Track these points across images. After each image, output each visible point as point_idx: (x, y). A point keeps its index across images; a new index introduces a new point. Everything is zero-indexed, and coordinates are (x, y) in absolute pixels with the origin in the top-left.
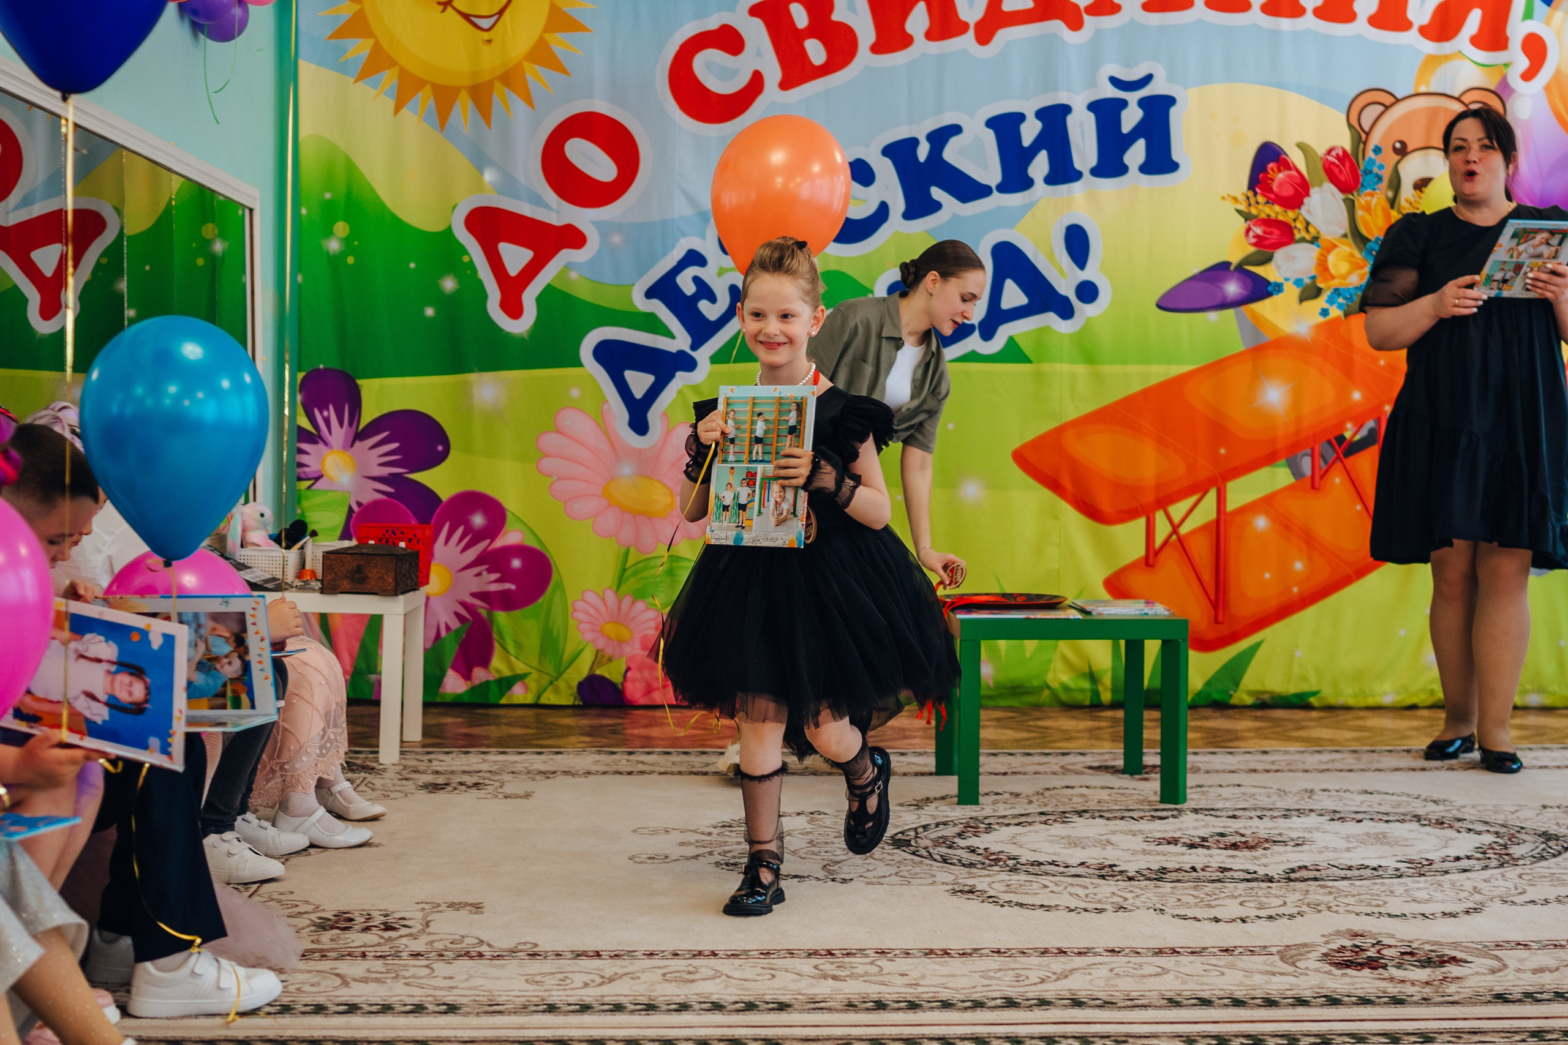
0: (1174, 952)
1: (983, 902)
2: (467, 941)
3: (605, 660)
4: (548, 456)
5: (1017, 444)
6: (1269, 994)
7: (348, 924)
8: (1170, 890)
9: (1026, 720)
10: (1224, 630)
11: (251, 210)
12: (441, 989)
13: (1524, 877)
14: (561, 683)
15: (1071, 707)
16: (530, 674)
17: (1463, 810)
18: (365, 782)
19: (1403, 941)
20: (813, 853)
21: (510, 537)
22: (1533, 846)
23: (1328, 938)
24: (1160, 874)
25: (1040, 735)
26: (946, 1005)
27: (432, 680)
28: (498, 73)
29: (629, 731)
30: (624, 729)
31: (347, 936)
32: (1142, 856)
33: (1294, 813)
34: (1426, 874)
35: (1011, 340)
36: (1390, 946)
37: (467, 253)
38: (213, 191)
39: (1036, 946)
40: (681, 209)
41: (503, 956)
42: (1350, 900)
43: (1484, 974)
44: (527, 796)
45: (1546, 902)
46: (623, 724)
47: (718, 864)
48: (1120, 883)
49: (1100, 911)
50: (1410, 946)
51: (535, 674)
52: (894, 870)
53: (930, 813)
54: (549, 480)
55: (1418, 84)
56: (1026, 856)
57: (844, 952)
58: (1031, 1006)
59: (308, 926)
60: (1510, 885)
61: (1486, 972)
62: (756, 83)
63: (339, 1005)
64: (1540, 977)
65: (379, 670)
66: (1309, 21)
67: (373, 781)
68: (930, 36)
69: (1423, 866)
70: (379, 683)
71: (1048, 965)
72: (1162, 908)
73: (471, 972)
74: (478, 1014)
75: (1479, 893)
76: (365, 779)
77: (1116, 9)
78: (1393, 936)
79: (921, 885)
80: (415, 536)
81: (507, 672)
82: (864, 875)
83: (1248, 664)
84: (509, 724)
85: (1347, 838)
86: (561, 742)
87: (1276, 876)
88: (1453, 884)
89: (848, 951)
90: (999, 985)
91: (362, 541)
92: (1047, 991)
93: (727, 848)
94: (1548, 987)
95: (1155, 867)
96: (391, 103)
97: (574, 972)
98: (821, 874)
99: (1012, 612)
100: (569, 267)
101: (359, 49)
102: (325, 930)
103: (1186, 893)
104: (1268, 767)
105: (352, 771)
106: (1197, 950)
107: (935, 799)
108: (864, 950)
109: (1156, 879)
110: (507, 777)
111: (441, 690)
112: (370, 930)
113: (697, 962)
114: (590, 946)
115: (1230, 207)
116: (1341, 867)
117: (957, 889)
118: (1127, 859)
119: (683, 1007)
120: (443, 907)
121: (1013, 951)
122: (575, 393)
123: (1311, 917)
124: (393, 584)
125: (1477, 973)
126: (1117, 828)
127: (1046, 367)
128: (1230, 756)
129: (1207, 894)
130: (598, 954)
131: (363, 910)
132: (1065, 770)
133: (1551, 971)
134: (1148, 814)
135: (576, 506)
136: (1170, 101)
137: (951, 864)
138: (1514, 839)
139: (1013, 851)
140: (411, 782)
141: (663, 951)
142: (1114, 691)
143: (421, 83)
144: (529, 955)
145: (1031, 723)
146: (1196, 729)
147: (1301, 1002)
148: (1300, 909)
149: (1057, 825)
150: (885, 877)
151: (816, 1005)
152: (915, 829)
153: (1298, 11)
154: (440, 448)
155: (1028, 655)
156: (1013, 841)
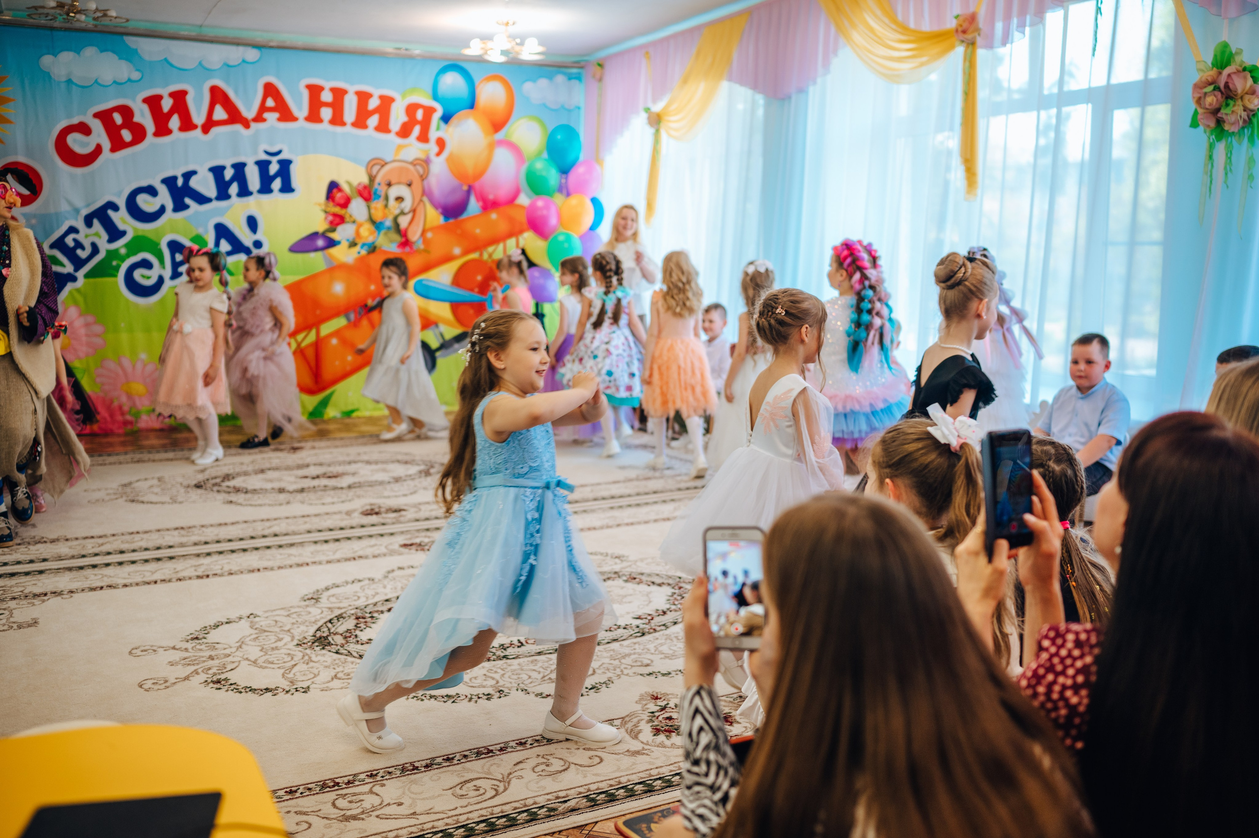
0: (309, 516)
1: (236, 505)
2: (37, 538)
6: (341, 526)
8: (306, 495)
10: (320, 386)
19: (388, 505)
20: (164, 494)
23: (362, 506)
24: (302, 490)
26: (230, 541)
32: (294, 483)
33: (352, 462)
34: (399, 481)
36: (383, 507)
39: (259, 518)
40: (65, 207)
41: (53, 541)
42: (371, 493)
47: (126, 501)
48: (287, 494)
49: (281, 505)
50: (390, 506)
52: (199, 496)
53: (208, 474)
55: (395, 156)
56: (250, 487)
58: (260, 538)
61: (414, 512)
62: (99, 149)
64: (431, 513)
68: (180, 129)
69: (398, 479)
71: (264, 524)
72: (304, 501)
73: (46, 547)
77: (265, 120)
78: (385, 503)
79: (212, 501)
82: (188, 500)
83: (330, 400)
85: (371, 471)
87: (345, 487)
88: (408, 484)
89: (189, 526)
90: (247, 533)
95: (300, 487)
103: (312, 495)
104: (342, 445)
106: (317, 514)
108: (195, 526)
113: (133, 536)
114: (88, 534)
115: (318, 206)
116: (369, 482)
117: (226, 501)
118: (289, 485)
119: (134, 551)
121: (251, 521)
123: (356, 500)
126: (281, 474)
128: (327, 441)
129: (320, 495)
136: (290, 162)
137: (221, 492)
139: (245, 485)
141: (118, 533)
147: (352, 528)
148: (353, 497)
151: (182, 545)
156: (244, 481)
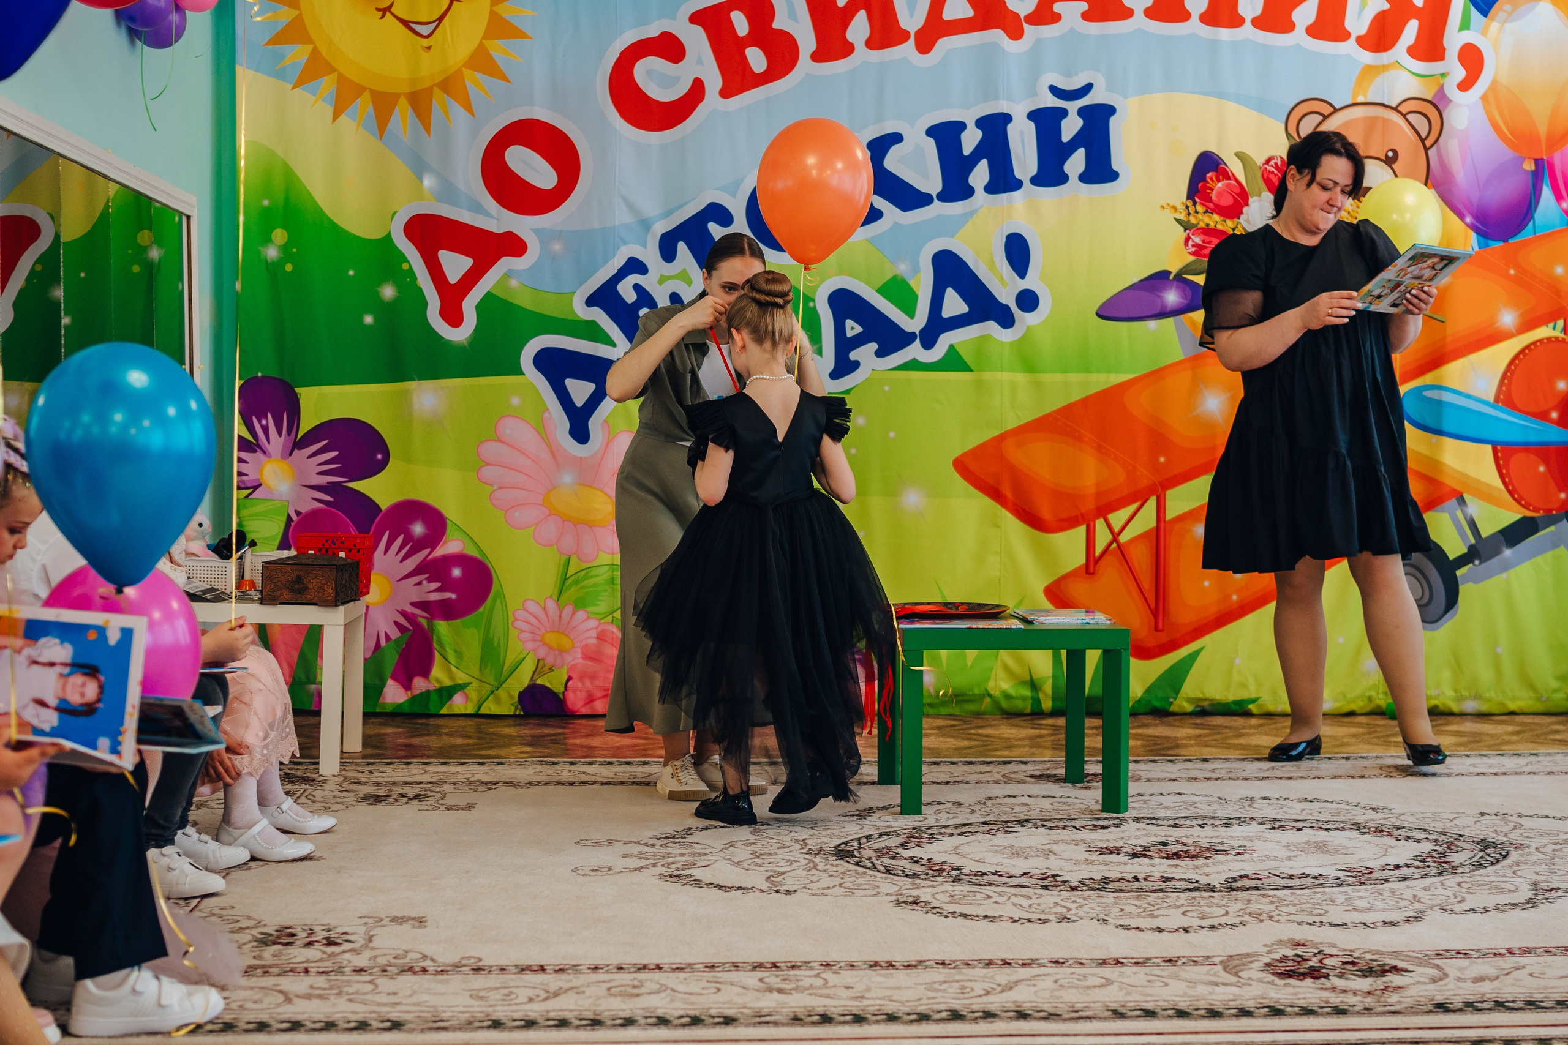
0: (1118, 962)
1: (927, 912)
2: (411, 955)
3: (546, 669)
4: (489, 465)
5: (958, 453)
6: (1212, 1005)
7: (290, 940)
8: (1112, 900)
9: (968, 729)
10: (1163, 638)
11: (189, 218)
12: (385, 1005)
13: (1462, 885)
14: (501, 693)
15: (1011, 715)
16: (471, 683)
17: (1401, 817)
18: (306, 794)
19: (1344, 950)
20: (757, 865)
21: (450, 546)
22: (1472, 854)
23: (1270, 948)
24: (1103, 884)
25: (981, 743)
26: (892, 1018)
27: (373, 690)
28: (438, 80)
29: (571, 741)
30: (566, 738)
31: (289, 951)
32: (1084, 866)
33: (1234, 821)
34: (1367, 882)
35: (952, 347)
36: (1331, 956)
37: (407, 261)
38: (150, 198)
39: (980, 958)
40: (622, 217)
41: (447, 971)
42: (1292, 909)
43: (1425, 983)
44: (469, 807)
45: (1486, 910)
46: (563, 734)
47: (661, 876)
48: (1062, 893)
49: (1044, 921)
50: (1351, 956)
51: (475, 684)
52: (838, 881)
53: (873, 823)
54: (491, 489)
55: (1355, 94)
56: (969, 867)
57: (789, 965)
58: (976, 1018)
59: (250, 942)
60: (1449, 893)
61: (1427, 981)
62: (697, 90)
63: (282, 1022)
64: (1480, 986)
65: (318, 680)
66: (1247, 30)
67: (313, 793)
68: (870, 44)
69: (1363, 875)
70: (319, 694)
71: (992, 977)
72: (1106, 918)
73: (415, 987)
74: (422, 1031)
75: (1419, 901)
76: (305, 790)
77: (1056, 18)
78: (1334, 946)
79: (866, 896)
80: (355, 546)
81: (447, 682)
82: (808, 886)
83: (1188, 672)
84: (448, 734)
85: (1288, 847)
86: (502, 752)
87: (1218, 886)
88: (1393, 893)
89: (793, 964)
90: (942, 997)
91: (302, 551)
92: (992, 1003)
93: (670, 860)
94: (1488, 996)
95: (1098, 877)
96: (329, 110)
97: (518, 987)
98: (765, 886)
99: (954, 622)
100: (508, 274)
101: (297, 55)
102: (267, 945)
103: (1129, 903)
104: (1207, 776)
105: (293, 782)
106: (1141, 960)
107: (878, 809)
108: (809, 962)
109: (1098, 889)
110: (448, 788)
111: (381, 700)
112: (313, 945)
113: (642, 976)
114: (535, 960)
115: (1170, 216)
116: (1282, 876)
117: (901, 900)
118: (1070, 869)
119: (629, 1022)
120: (386, 921)
121: (958, 963)
122: (515, 401)
123: (1253, 927)
124: (333, 595)
125: (1418, 983)
126: (1059, 838)
127: (987, 375)
128: (1170, 764)
129: (1149, 904)
130: (542, 969)
131: (305, 925)
132: (1007, 779)
133: (1491, 980)
134: (1090, 823)
135: (517, 514)
136: (1110, 110)
137: (894, 874)
138: (1452, 847)
139: (957, 861)
140: (352, 794)
141: (608, 965)
142: (1054, 699)
143: (359, 90)
144: (473, 969)
145: (973, 731)
146: (1137, 737)
147: (1244, 1013)
148: (1242, 919)
149: (999, 835)
150: (829, 888)
151: (761, 1019)
152: (859, 839)
153: (1237, 21)
154: (379, 457)
155: (969, 663)
156: (956, 851)
